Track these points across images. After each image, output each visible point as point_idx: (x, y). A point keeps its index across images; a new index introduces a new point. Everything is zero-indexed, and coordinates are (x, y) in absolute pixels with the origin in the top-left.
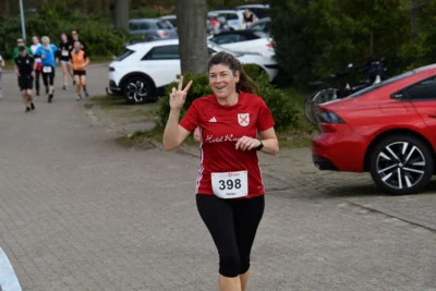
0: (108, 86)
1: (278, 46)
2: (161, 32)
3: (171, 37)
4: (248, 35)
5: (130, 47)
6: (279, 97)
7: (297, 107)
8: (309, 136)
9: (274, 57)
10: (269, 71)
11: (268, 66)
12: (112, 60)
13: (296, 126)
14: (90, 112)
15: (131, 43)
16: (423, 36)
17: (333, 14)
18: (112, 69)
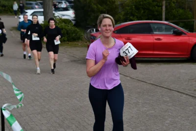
0: (18, 23)
1: (76, 13)
2: (36, 6)
3: (40, 8)
4: (66, 9)
5: (26, 11)
6: (76, 30)
7: (82, 34)
8: (86, 44)
9: (74, 17)
10: (73, 22)
11: (73, 20)
12: (19, 15)
13: (82, 40)
14: (12, 32)
15: (27, 9)
16: (123, 13)
17: (95, 4)
18: (20, 18)
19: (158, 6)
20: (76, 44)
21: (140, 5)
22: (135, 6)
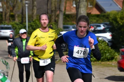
20: (109, 64)
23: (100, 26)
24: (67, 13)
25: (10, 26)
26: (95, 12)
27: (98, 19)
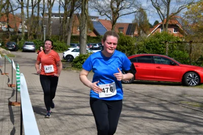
2: (77, 46)
5: (69, 48)
12: (64, 51)
19: (164, 47)
21: (150, 46)
22: (146, 46)
23: (96, 45)
24: (73, 35)
25: (33, 42)
26: (93, 35)
27: (95, 40)
